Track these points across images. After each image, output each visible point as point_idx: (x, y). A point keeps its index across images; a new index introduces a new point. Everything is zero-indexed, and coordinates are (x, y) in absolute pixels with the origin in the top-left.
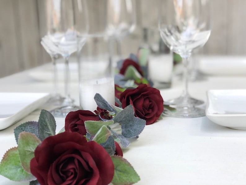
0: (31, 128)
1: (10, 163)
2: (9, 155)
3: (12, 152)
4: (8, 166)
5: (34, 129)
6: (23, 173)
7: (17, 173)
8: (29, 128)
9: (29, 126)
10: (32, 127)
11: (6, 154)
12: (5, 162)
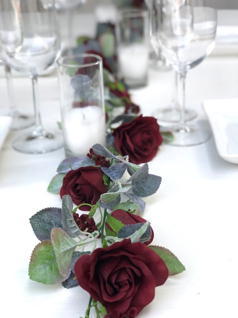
0: (48, 215)
1: (38, 263)
2: (35, 254)
3: (37, 251)
4: (37, 267)
5: (52, 215)
6: (53, 271)
7: (47, 273)
8: (46, 215)
9: (47, 213)
10: (50, 214)
11: (32, 254)
12: (33, 263)
